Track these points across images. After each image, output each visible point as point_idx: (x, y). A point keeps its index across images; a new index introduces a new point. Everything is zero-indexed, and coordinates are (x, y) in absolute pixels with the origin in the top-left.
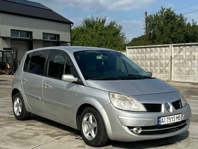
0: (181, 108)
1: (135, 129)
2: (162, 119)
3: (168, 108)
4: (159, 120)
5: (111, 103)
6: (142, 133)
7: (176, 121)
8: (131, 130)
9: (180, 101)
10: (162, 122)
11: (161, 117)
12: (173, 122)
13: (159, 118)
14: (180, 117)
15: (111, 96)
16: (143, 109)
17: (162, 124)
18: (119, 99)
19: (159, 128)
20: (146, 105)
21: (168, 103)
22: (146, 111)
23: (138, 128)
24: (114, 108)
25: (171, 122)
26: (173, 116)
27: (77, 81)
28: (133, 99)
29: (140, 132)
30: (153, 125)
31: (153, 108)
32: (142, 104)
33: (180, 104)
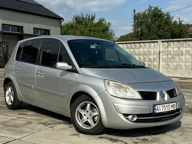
0: (175, 96)
1: (130, 117)
2: (158, 107)
3: (163, 96)
4: (155, 108)
5: (107, 90)
6: (137, 121)
7: (170, 110)
8: (126, 118)
9: (174, 90)
10: (157, 110)
11: (157, 105)
12: (168, 110)
13: (154, 105)
14: (174, 106)
15: (107, 84)
16: (138, 96)
17: (157, 112)
18: (115, 86)
19: (154, 117)
20: (141, 93)
21: (163, 91)
22: (142, 98)
23: (134, 116)
24: (109, 95)
25: (166, 110)
26: (168, 104)
27: (71, 69)
28: (129, 87)
29: (135, 119)
30: (149, 112)
31: (148, 96)
32: (138, 91)
33: (174, 92)
